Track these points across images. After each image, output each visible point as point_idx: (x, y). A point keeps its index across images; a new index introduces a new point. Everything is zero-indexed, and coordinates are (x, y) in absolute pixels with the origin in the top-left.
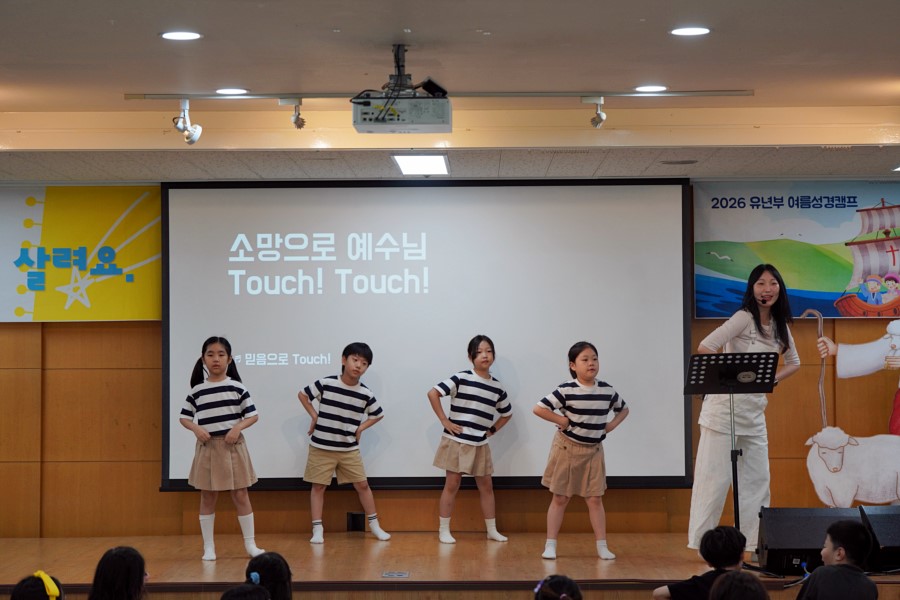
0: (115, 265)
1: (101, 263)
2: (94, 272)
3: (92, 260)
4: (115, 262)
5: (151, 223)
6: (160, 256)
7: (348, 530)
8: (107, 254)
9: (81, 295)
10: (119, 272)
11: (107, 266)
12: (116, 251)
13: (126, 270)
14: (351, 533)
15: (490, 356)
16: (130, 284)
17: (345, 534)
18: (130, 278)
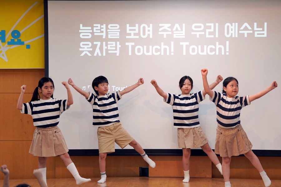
0: (20, 40)
1: (13, 39)
2: (9, 43)
3: (8, 37)
4: (20, 38)
5: (39, 18)
6: (43, 35)
7: (140, 176)
8: (16, 34)
9: (3, 55)
10: (22, 43)
11: (16, 40)
12: (21, 32)
13: (26, 43)
14: (141, 178)
15: (190, 87)
16: (28, 50)
17: (139, 178)
18: (28, 47)
